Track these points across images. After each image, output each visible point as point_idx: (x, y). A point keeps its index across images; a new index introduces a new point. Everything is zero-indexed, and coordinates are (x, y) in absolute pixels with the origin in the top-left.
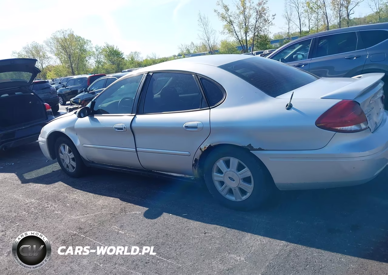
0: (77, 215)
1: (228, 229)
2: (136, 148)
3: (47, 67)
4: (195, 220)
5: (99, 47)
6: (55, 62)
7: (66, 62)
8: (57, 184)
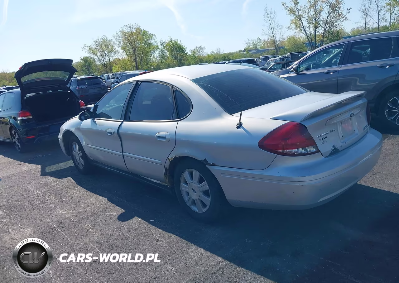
0: (66, 210)
1: (180, 239)
2: (123, 152)
3: (114, 60)
4: (157, 227)
5: (164, 41)
6: (122, 55)
7: (130, 56)
8: (66, 180)
